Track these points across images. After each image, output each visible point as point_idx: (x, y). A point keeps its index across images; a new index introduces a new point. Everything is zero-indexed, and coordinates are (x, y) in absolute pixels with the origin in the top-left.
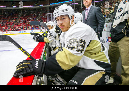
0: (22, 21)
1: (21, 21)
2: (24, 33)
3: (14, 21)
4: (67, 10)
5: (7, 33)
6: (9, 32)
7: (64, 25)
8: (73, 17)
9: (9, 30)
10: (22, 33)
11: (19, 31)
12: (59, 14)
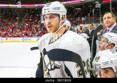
0: (27, 25)
1: (25, 25)
2: (28, 40)
3: (17, 24)
4: (59, 8)
5: (7, 39)
6: (10, 39)
7: (52, 25)
8: (64, 18)
9: (10, 35)
10: (25, 40)
11: (22, 38)
12: (49, 11)
